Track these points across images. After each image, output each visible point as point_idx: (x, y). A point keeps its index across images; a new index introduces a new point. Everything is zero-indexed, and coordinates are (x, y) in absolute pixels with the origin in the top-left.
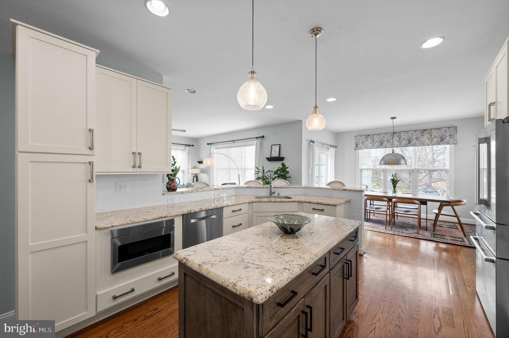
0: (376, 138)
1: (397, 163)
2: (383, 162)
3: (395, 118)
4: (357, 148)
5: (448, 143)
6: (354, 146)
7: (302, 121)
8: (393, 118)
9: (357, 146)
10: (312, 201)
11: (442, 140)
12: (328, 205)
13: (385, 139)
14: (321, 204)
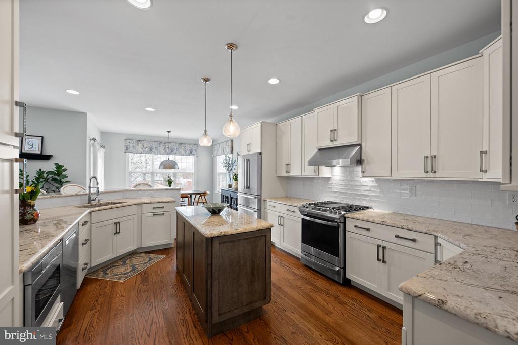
0: (146, 144)
1: (173, 167)
2: (162, 167)
3: (170, 132)
4: (127, 151)
5: (194, 155)
6: (124, 149)
7: (85, 114)
8: (169, 132)
9: (127, 149)
10: (152, 201)
11: (191, 153)
12: (169, 202)
13: (154, 147)
14: (162, 202)
